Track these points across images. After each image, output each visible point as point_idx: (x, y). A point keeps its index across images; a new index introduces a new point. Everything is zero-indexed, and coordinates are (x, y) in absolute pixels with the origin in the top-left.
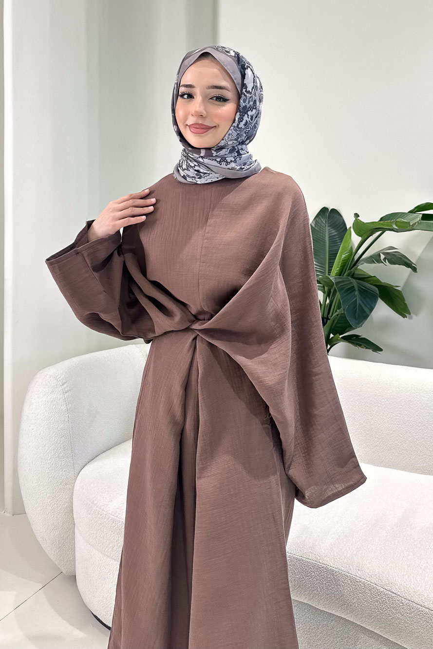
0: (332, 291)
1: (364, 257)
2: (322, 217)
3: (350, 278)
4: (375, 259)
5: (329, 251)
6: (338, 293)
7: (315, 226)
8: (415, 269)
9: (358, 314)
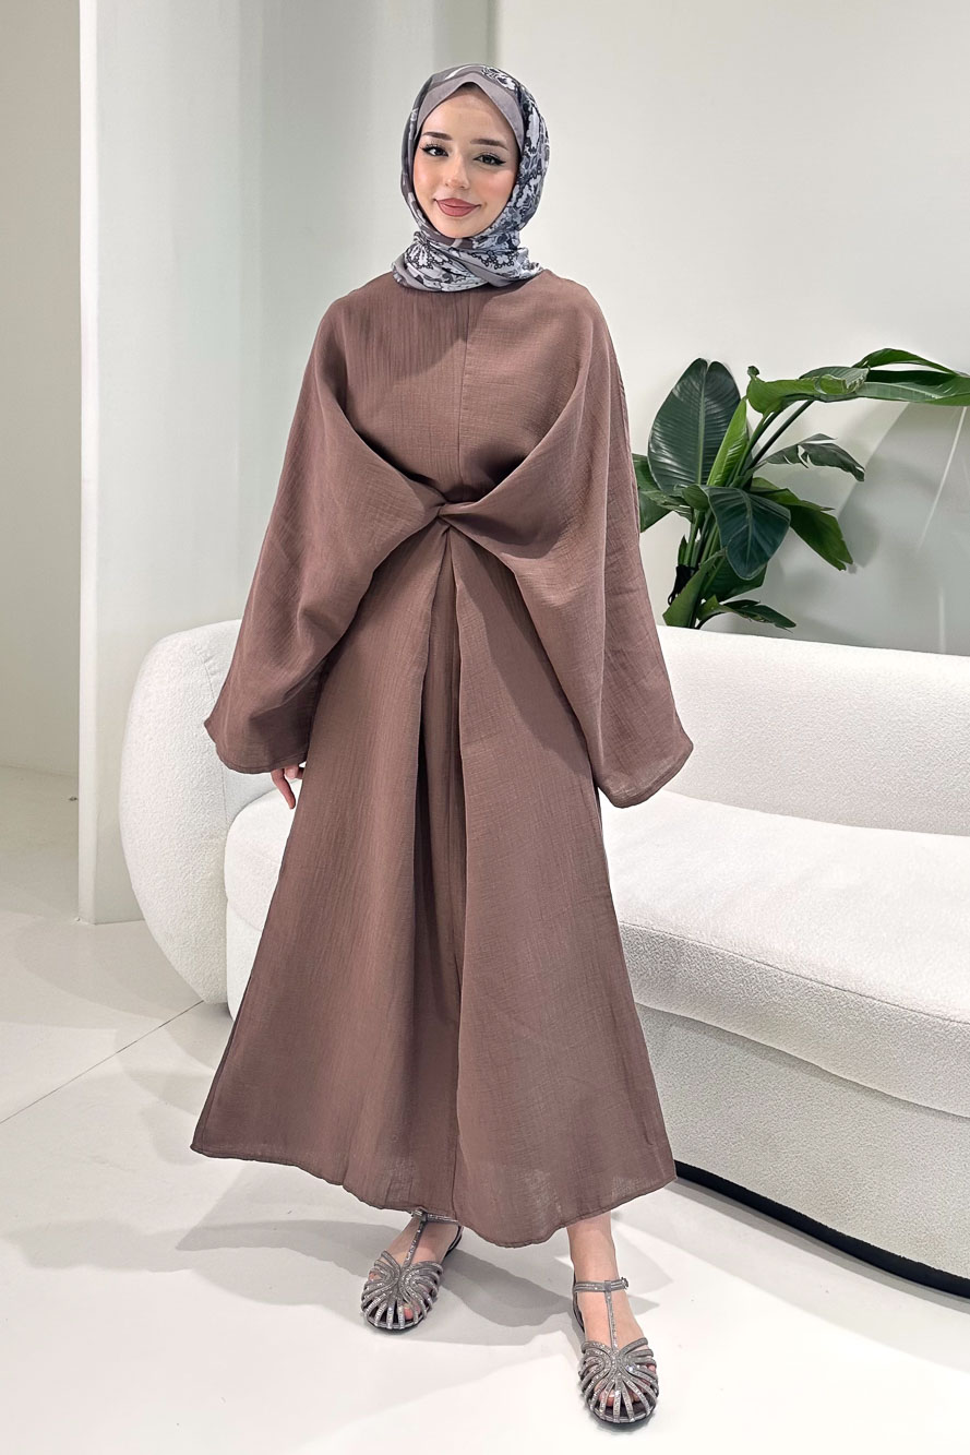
0: (707, 517)
1: (769, 452)
2: (694, 378)
3: (739, 490)
4: (790, 455)
5: (706, 443)
6: (717, 521)
7: (680, 394)
8: (860, 476)
9: (751, 555)
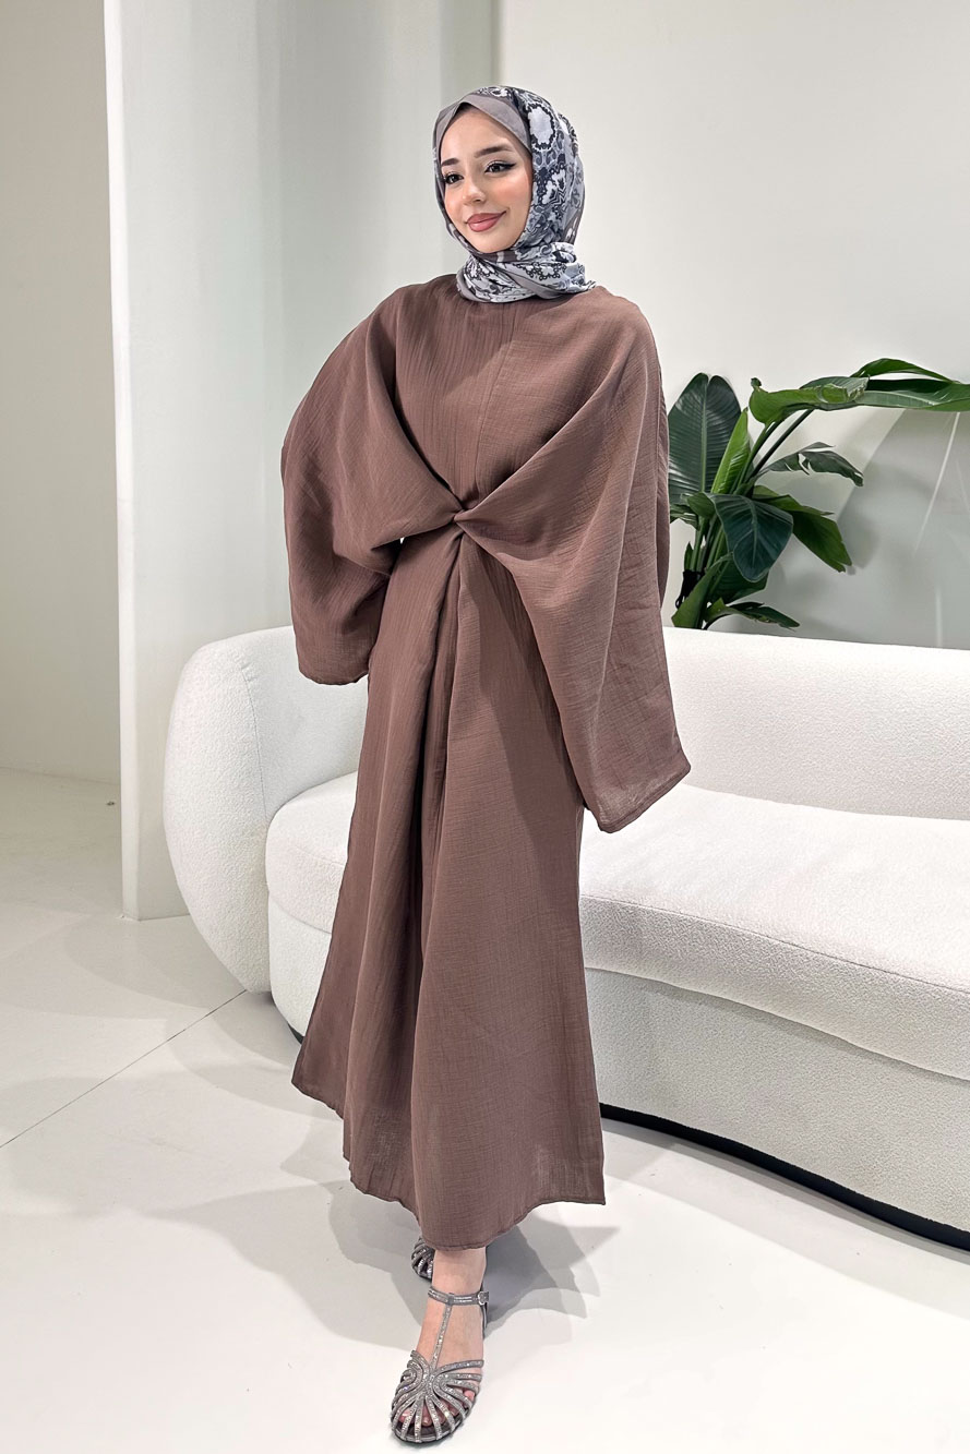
0: (712, 524)
2: (697, 393)
3: (743, 497)
4: (791, 463)
5: (708, 454)
6: (722, 526)
7: (683, 408)
8: (859, 481)
9: (756, 558)
